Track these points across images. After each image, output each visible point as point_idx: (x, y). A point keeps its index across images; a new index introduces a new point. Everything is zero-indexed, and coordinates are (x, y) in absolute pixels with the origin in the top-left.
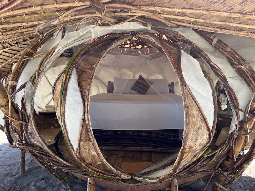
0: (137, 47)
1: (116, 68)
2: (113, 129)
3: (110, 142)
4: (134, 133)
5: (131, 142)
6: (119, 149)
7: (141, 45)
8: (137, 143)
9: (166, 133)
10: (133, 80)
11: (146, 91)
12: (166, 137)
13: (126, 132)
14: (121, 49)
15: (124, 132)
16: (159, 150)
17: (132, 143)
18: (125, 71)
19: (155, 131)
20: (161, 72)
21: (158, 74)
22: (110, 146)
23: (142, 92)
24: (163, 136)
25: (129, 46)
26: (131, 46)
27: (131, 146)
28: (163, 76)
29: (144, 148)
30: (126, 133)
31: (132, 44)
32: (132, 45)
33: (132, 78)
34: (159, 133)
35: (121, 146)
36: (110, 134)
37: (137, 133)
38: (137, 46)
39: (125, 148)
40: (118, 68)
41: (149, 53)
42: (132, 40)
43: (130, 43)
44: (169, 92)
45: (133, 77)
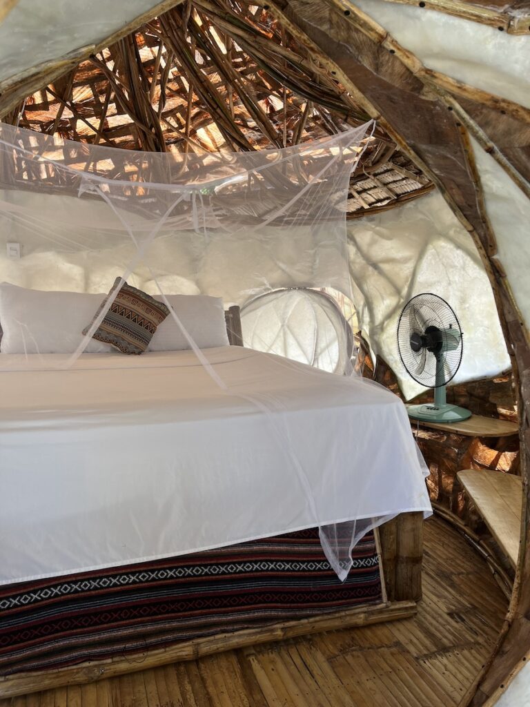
0: (95, 166)
1: (9, 246)
2: (39, 577)
3: (28, 653)
4: (153, 576)
5: (140, 629)
6: (80, 678)
7: (109, 161)
8: (175, 624)
9: (302, 548)
10: (86, 297)
11: (147, 341)
12: (304, 566)
13: (114, 577)
14: (25, 170)
15: (101, 578)
16: (279, 633)
17: (149, 628)
18: (49, 258)
19: (255, 548)
20: (193, 266)
21: (178, 274)
22: (23, 674)
23: (129, 344)
24: (293, 562)
25: (62, 158)
26: (68, 161)
27: (147, 648)
28: (198, 283)
29: (212, 638)
30: (115, 585)
31: (73, 152)
32: (73, 154)
33: (76, 287)
34: (272, 553)
35: (89, 658)
36: (23, 605)
37: (171, 573)
38: (96, 161)
39: (113, 663)
40: (17, 246)
41: (141, 194)
42: (75, 132)
43: (63, 144)
44: (228, 343)
45: (82, 284)
